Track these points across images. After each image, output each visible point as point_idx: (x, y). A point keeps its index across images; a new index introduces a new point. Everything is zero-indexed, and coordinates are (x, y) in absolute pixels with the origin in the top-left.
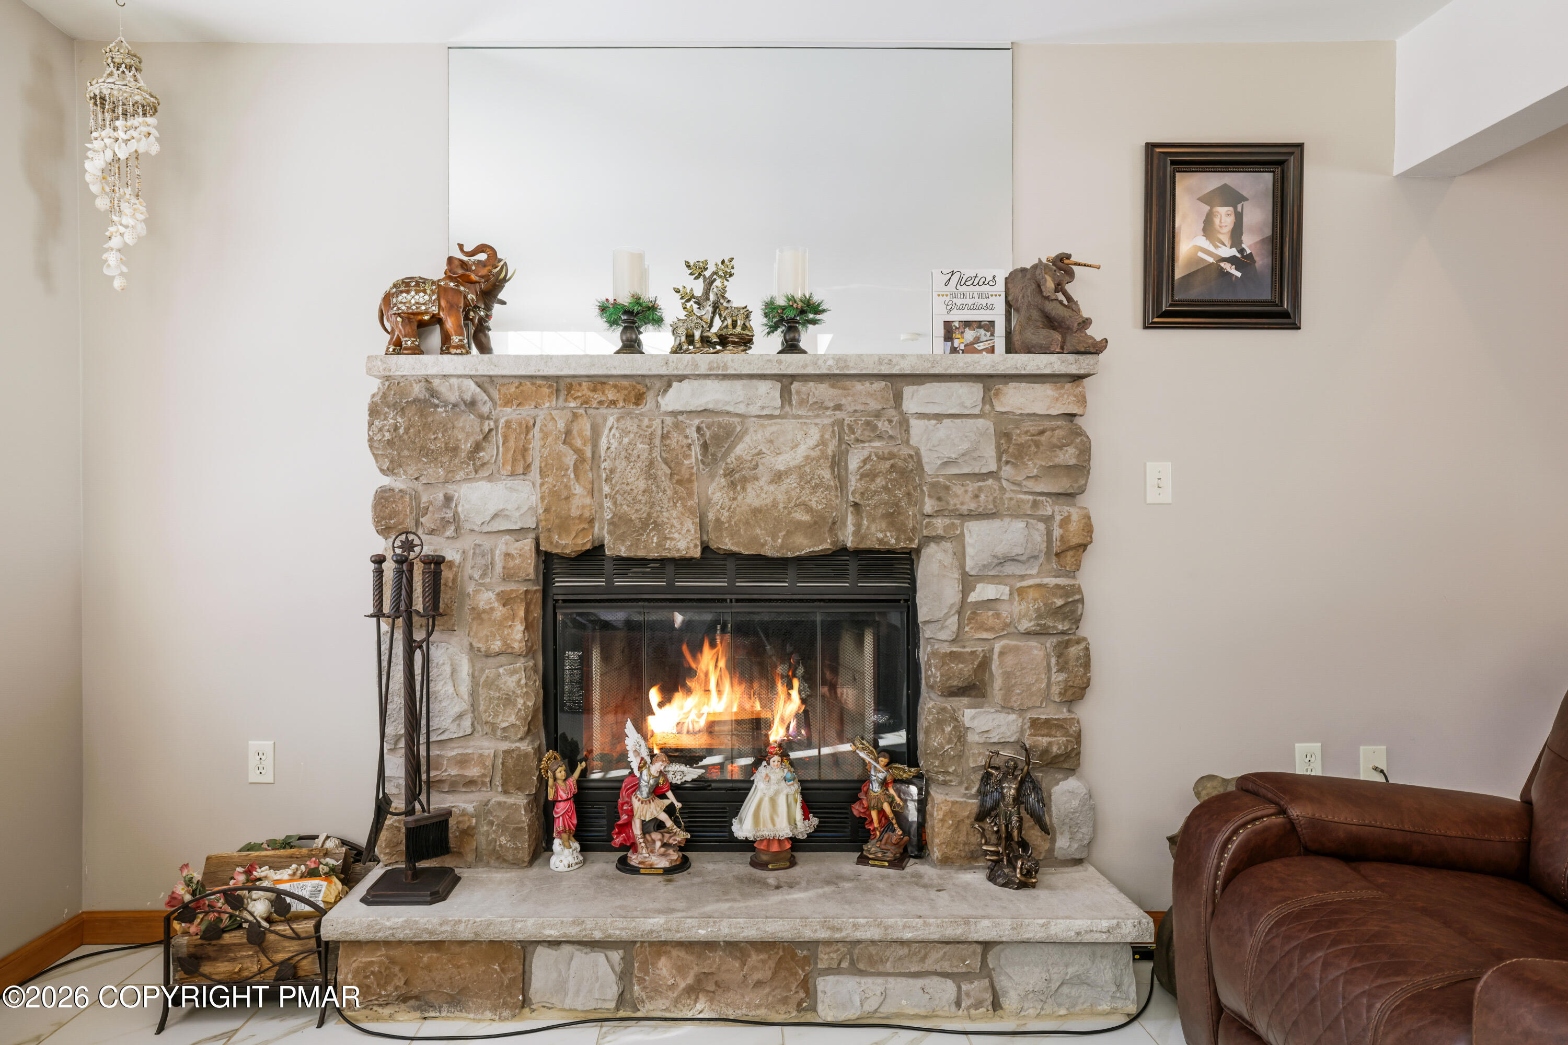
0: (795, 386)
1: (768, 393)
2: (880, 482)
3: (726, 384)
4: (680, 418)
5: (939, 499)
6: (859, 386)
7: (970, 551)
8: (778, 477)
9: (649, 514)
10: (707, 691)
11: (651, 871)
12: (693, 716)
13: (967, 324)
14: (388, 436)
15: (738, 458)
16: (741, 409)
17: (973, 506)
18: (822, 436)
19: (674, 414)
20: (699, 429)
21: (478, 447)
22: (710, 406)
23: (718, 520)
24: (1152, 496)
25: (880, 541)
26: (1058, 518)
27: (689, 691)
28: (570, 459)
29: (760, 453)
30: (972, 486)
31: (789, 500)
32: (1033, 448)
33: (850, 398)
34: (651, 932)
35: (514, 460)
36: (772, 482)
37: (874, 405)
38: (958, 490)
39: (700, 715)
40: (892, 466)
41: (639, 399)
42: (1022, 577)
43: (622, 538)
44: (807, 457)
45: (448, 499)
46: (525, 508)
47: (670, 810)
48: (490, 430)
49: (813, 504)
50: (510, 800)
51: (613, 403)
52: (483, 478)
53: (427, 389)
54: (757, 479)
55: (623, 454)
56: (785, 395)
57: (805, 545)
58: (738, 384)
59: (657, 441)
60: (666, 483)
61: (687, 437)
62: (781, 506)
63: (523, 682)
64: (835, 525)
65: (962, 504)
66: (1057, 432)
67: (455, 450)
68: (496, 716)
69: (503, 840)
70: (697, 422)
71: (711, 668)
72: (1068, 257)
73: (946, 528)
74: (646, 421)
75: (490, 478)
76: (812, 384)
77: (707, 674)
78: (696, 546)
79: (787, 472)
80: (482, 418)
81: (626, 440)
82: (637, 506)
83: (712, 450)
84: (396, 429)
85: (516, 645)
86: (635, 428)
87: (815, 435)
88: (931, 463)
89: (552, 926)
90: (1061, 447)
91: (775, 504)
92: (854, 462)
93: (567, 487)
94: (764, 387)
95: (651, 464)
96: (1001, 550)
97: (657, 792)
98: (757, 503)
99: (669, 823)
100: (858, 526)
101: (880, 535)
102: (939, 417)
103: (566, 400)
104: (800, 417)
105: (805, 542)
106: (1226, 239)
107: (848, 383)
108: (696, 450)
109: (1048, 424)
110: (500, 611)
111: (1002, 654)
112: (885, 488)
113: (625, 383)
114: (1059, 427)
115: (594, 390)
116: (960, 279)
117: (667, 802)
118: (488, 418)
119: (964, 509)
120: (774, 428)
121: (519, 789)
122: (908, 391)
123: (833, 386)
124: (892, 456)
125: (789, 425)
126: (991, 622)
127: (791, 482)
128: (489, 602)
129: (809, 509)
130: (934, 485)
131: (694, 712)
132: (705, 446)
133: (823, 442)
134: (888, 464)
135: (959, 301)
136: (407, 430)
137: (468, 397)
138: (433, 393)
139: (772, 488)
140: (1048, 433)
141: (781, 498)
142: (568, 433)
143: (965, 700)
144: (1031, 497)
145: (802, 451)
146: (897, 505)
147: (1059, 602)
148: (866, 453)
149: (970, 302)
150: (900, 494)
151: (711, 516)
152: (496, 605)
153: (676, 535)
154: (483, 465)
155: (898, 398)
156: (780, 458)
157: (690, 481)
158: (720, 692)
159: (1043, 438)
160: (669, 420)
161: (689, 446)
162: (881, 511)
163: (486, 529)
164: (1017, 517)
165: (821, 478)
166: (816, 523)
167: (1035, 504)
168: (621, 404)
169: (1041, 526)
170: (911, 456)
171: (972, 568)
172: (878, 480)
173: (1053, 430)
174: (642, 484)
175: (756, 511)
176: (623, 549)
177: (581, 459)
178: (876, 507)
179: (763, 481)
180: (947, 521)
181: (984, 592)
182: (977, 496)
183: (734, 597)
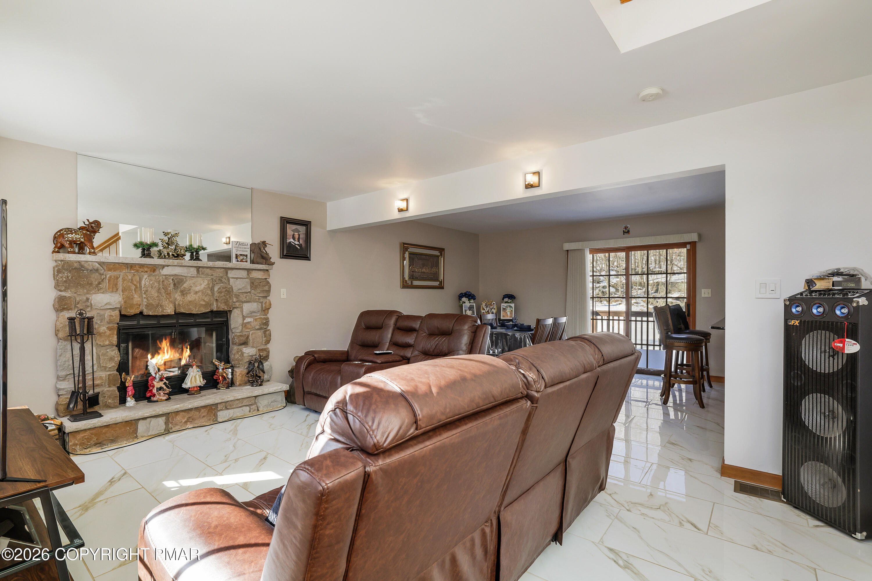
0: (200, 269)
1: (193, 271)
2: (223, 294)
3: (181, 268)
4: (167, 276)
5: (237, 298)
6: (217, 270)
7: (244, 310)
8: (196, 293)
9: (159, 303)
10: (164, 353)
11: (162, 401)
12: (160, 361)
13: (241, 255)
14: (64, 279)
15: (184, 287)
16: (186, 275)
17: (245, 300)
18: (208, 282)
19: (165, 275)
20: (172, 280)
21: (99, 283)
22: (177, 274)
23: (179, 304)
24: (282, 297)
25: (223, 309)
26: (264, 302)
27: (159, 354)
28: (133, 287)
29: (191, 286)
30: (245, 295)
31: (199, 299)
32: (259, 286)
33: (215, 273)
34: (176, 409)
35: (113, 288)
36: (194, 294)
37: (221, 275)
38: (241, 296)
39: (162, 360)
40: (226, 290)
41: (154, 271)
42: (256, 316)
43: (150, 310)
44: (204, 288)
45: (88, 299)
46: (117, 302)
47: (165, 383)
48: (104, 278)
49: (206, 300)
50: (111, 389)
51: (147, 272)
52: (101, 293)
53: (80, 265)
54: (190, 293)
55: (150, 286)
56: (198, 271)
57: (203, 310)
58: (185, 268)
59: (161, 283)
60: (164, 294)
61: (169, 282)
62: (197, 300)
63: (116, 353)
64: (211, 305)
65: (243, 299)
66: (264, 282)
67: (91, 284)
68: (106, 364)
69: (110, 401)
70: (172, 278)
71: (165, 346)
72: (265, 242)
73: (239, 305)
74: (157, 277)
75: (103, 293)
76: (205, 269)
77: (164, 348)
78: (173, 311)
79: (199, 292)
80: (101, 275)
81: (151, 282)
82: (155, 301)
83: (177, 285)
84: (68, 277)
85: (114, 342)
86: (154, 279)
87: (206, 282)
88: (235, 289)
89: (147, 413)
90: (265, 286)
91: (195, 300)
92: (216, 289)
93: (132, 295)
94: (192, 269)
95: (159, 289)
96: (252, 310)
97: (161, 380)
98: (190, 299)
99: (165, 387)
100: (217, 305)
101: (223, 307)
102: (237, 278)
103: (130, 270)
104: (201, 277)
105: (203, 309)
106: (297, 240)
107: (214, 269)
108: (172, 285)
109: (262, 280)
110: (108, 332)
111: (252, 334)
112: (224, 296)
113: (150, 266)
114: (264, 281)
115: (140, 268)
116: (239, 244)
117: (164, 382)
118: (103, 275)
119: (243, 300)
120: (195, 280)
121: (114, 385)
122: (229, 272)
123: (210, 270)
124: (226, 288)
125: (199, 279)
126: (249, 327)
127: (200, 294)
128: (104, 330)
129: (204, 301)
130: (235, 295)
131: (161, 359)
132: (175, 285)
133: (208, 284)
134: (225, 290)
135: (239, 249)
136: (72, 278)
137: (95, 268)
138: (82, 266)
139: (194, 295)
140: (262, 283)
141: (197, 298)
142: (132, 280)
143: (243, 346)
144: (258, 297)
145: (203, 286)
146: (227, 299)
147: (265, 321)
148: (219, 287)
149: (242, 249)
150: (228, 297)
151: (177, 303)
152: (107, 331)
153: (167, 308)
154: (101, 288)
155: (227, 273)
156: (197, 288)
157: (170, 294)
158: (167, 352)
159: (261, 284)
160: (164, 277)
161: (170, 284)
162: (223, 301)
163: (102, 308)
164: (255, 302)
165: (208, 293)
166: (206, 304)
167: (259, 299)
168: (149, 272)
169: (260, 304)
170: (230, 288)
171: (245, 315)
172: (222, 294)
173: (263, 282)
174: (156, 295)
175: (190, 302)
176: (151, 313)
177: (136, 287)
178: (222, 300)
179: (192, 294)
180: (239, 303)
181: (248, 320)
182: (246, 297)
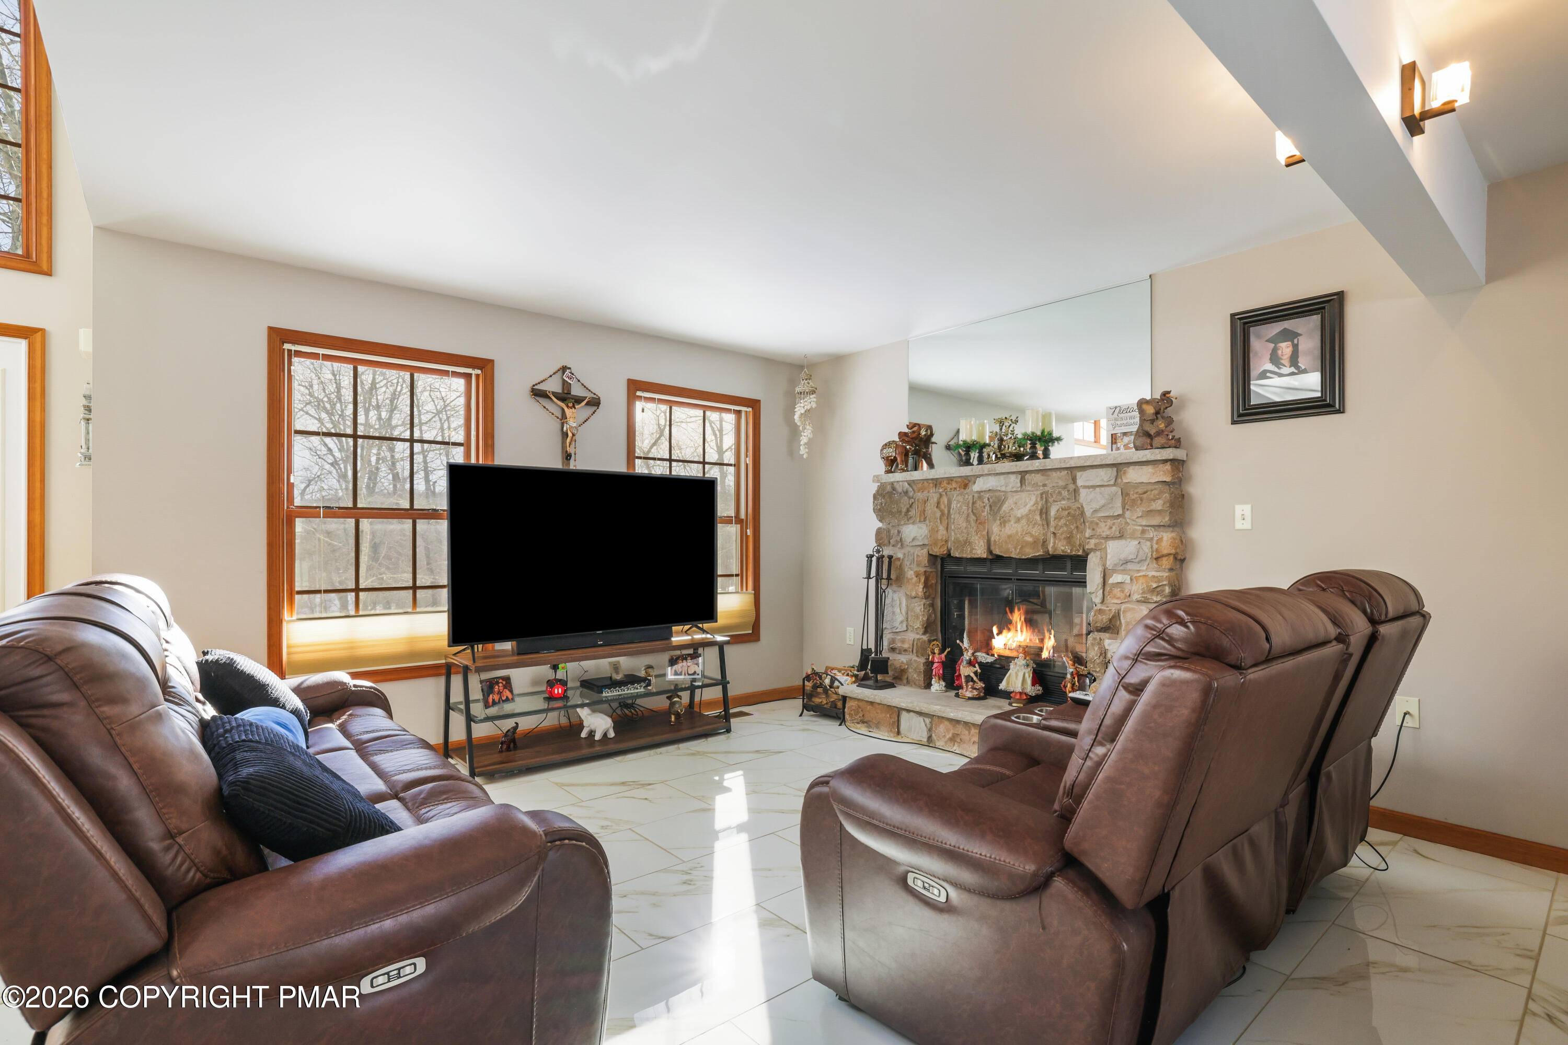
0: (1027, 476)
1: (1014, 480)
2: (1063, 521)
3: (997, 477)
4: (982, 494)
5: (1093, 529)
6: (1054, 474)
7: (1109, 557)
8: (1018, 520)
9: (967, 538)
10: (1017, 631)
11: (964, 697)
13: (1125, 434)
14: (879, 507)
15: (1004, 511)
16: (1003, 489)
17: (1108, 533)
18: (1036, 500)
19: (979, 492)
20: (988, 499)
21: (908, 511)
22: (991, 488)
23: (995, 540)
24: (1239, 525)
25: (1063, 551)
26: (1155, 539)
28: (938, 514)
29: (1012, 509)
30: (1109, 522)
31: (1023, 531)
32: (1139, 502)
33: (1050, 481)
35: (920, 515)
36: (1016, 522)
37: (1061, 483)
38: (1102, 525)
40: (1069, 513)
41: (966, 486)
42: (1138, 571)
43: (957, 548)
44: (1030, 510)
45: (899, 532)
46: (923, 536)
47: (976, 673)
48: (912, 503)
49: (1034, 533)
50: (918, 660)
51: (955, 489)
52: (910, 523)
53: (892, 487)
54: (1010, 521)
55: (958, 511)
56: (1022, 481)
57: (1030, 553)
58: (1002, 477)
59: (970, 505)
60: (973, 524)
61: (983, 503)
62: (1020, 534)
63: (923, 610)
64: (1044, 542)
65: (1103, 532)
66: (1153, 492)
67: (901, 512)
68: (913, 623)
69: (915, 676)
70: (987, 496)
73: (1095, 545)
74: (967, 496)
75: (913, 523)
76: (1033, 474)
78: (984, 553)
79: (1022, 517)
80: (910, 498)
81: (959, 505)
82: (963, 534)
83: (993, 508)
84: (882, 504)
85: (920, 594)
86: (962, 500)
87: (1034, 499)
88: (1088, 512)
90: (1154, 500)
91: (1017, 533)
92: (1053, 512)
93: (937, 527)
94: (1013, 477)
95: (968, 515)
96: (1123, 556)
97: (970, 663)
98: (1009, 533)
99: (975, 678)
100: (1054, 543)
101: (1063, 548)
102: (1094, 487)
103: (939, 489)
104: (1029, 491)
105: (1031, 551)
106: (1286, 362)
107: (1050, 473)
108: (987, 508)
109: (1150, 487)
110: (915, 579)
111: (1124, 611)
112: (1065, 524)
113: (959, 480)
114: (1155, 489)
115: (948, 484)
116: (1120, 410)
117: (975, 669)
118: (912, 498)
119: (1104, 535)
120: (1017, 497)
121: (922, 655)
122: (1079, 474)
123: (1043, 475)
124: (1069, 508)
125: (1023, 495)
126: (1119, 594)
127: (1024, 522)
128: (911, 575)
129: (1032, 536)
130: (1092, 522)
132: (991, 506)
133: (1036, 503)
134: (1066, 513)
135: (1119, 423)
136: (885, 504)
137: (905, 490)
138: (894, 489)
139: (1016, 525)
140: (1149, 493)
141: (1020, 530)
142: (938, 503)
143: (1107, 635)
144: (1141, 528)
145: (1028, 507)
146: (1071, 532)
147: (1155, 585)
148: (1058, 507)
149: (1125, 422)
150: (1073, 527)
151: (992, 539)
152: (913, 576)
153: (977, 548)
154: (911, 517)
155: (1074, 480)
156: (1020, 511)
157: (985, 523)
159: (1145, 496)
160: (976, 495)
161: (984, 507)
162: (1064, 536)
163: (911, 544)
164: (1135, 538)
165: (1036, 520)
166: (1035, 542)
167: (1143, 532)
168: (958, 489)
169: (1148, 543)
170: (1079, 508)
171: (1109, 566)
172: (1062, 520)
173: (1152, 490)
174: (965, 525)
175: (1009, 537)
176: (957, 553)
177: (943, 514)
178: (1062, 534)
179: (1012, 523)
180: (1097, 541)
181: (1115, 578)
182: (1111, 528)
183: (1015, 577)
